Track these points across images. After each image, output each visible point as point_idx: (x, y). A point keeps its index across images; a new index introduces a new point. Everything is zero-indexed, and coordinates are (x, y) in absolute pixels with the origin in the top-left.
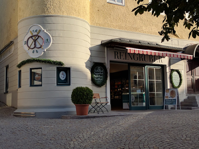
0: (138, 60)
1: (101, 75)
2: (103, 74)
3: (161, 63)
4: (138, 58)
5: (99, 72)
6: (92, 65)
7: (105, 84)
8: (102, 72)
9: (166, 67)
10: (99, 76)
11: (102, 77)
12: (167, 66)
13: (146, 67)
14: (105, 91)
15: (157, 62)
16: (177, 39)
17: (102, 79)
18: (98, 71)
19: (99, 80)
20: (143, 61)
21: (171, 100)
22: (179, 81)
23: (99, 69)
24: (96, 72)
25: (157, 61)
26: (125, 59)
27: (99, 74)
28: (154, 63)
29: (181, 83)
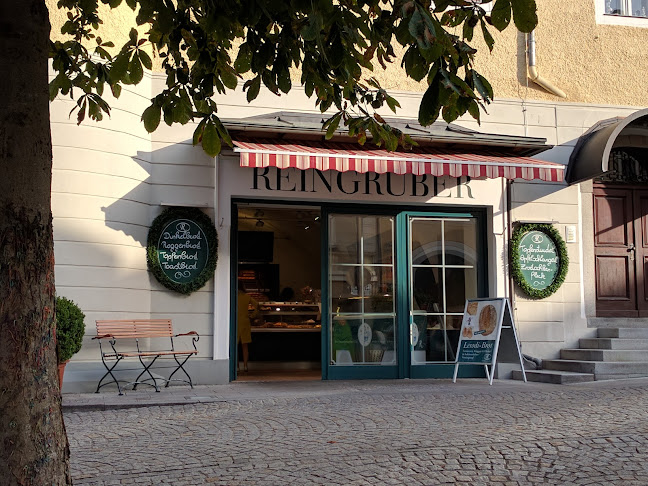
0: (356, 190)
1: (190, 251)
2: (198, 246)
3: (465, 201)
4: (356, 183)
5: (183, 241)
6: (153, 216)
7: (208, 283)
8: (193, 242)
9: (492, 215)
10: (184, 255)
11: (195, 257)
12: (496, 210)
13: (401, 216)
14: (207, 309)
15: (446, 197)
16: (550, 102)
17: (194, 267)
18: (177, 236)
19: (182, 271)
20: (379, 192)
21: (481, 342)
22: (555, 268)
23: (183, 229)
24: (169, 242)
25: (446, 192)
26: (299, 187)
27: (181, 246)
28: (434, 200)
29: (564, 274)
